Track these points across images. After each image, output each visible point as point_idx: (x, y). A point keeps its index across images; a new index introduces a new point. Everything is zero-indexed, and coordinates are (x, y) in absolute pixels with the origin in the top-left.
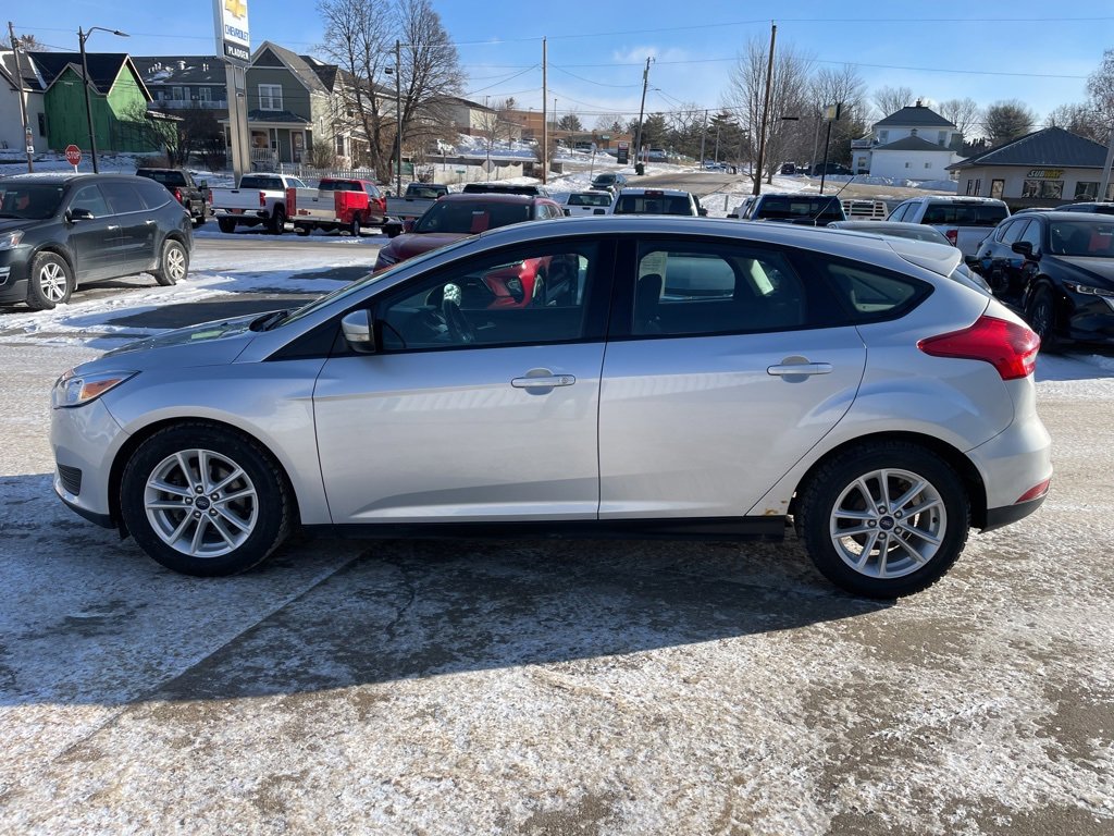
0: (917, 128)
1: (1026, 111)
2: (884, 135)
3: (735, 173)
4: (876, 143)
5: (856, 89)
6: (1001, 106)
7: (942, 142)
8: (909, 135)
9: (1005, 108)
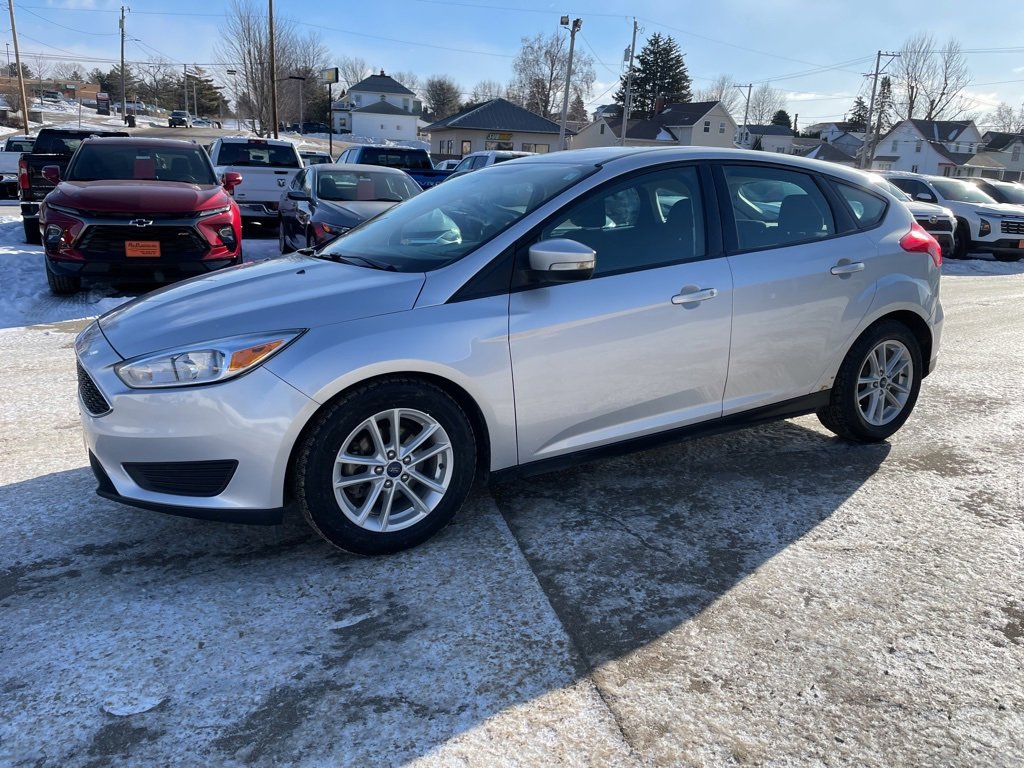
0: (385, 94)
1: (455, 85)
2: (358, 99)
3: (220, 127)
4: (353, 106)
5: (324, 56)
6: (436, 79)
7: (406, 108)
8: (379, 101)
9: (439, 82)
